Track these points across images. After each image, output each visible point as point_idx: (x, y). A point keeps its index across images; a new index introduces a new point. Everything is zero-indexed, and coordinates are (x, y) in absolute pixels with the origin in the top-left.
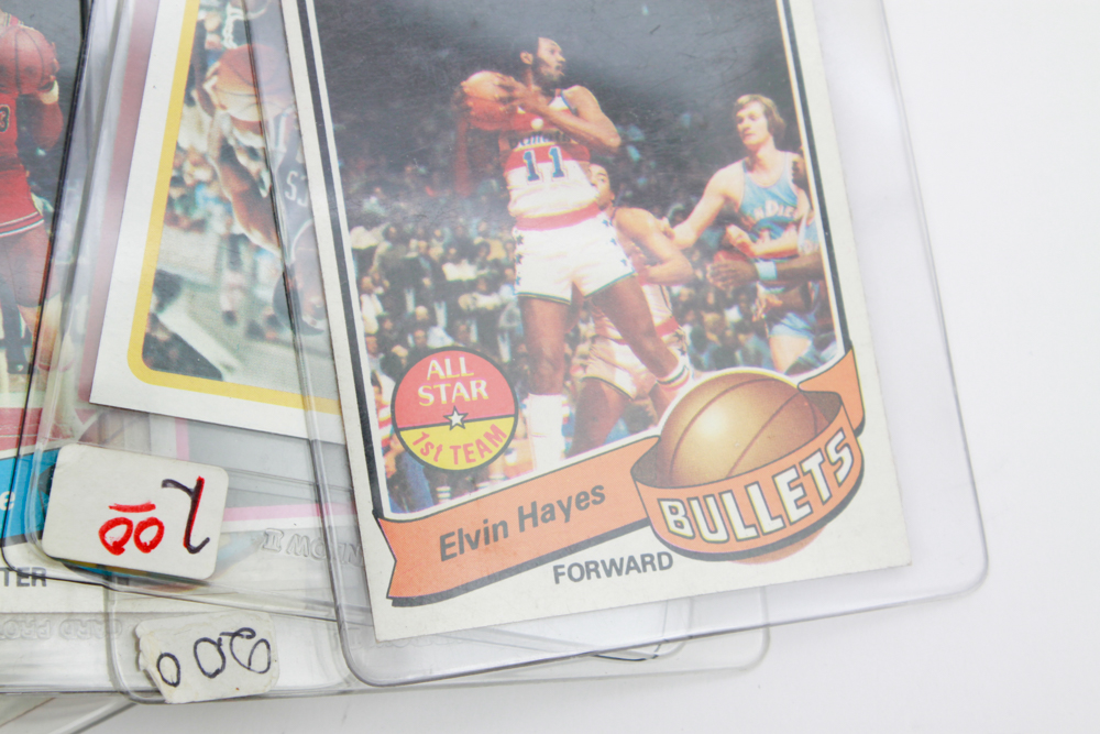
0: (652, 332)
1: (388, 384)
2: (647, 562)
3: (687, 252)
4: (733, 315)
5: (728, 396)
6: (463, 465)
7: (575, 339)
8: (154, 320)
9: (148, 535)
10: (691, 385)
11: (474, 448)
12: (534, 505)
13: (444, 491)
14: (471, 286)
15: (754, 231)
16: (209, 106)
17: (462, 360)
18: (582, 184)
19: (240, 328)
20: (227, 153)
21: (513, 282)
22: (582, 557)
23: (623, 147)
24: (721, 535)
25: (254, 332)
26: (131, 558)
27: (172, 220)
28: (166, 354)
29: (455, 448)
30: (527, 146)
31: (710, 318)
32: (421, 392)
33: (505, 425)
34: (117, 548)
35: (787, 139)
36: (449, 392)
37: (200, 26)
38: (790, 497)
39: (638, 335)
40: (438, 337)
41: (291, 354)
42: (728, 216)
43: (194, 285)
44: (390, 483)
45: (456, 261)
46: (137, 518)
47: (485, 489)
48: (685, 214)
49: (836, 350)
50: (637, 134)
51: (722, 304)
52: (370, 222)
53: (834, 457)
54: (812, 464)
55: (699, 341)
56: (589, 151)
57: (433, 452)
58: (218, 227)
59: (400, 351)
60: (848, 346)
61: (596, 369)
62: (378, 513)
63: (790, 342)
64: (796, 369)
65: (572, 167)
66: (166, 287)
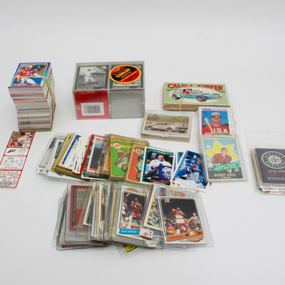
0: (187, 226)
1: (166, 227)
2: (186, 241)
3: (189, 222)
4: (193, 226)
5: (193, 231)
6: (172, 233)
7: (181, 226)
8: (148, 221)
9: (147, 235)
12: (177, 236)
13: (170, 235)
14: (173, 222)
15: (195, 221)
17: (172, 227)
18: (181, 217)
19: (155, 223)
20: (154, 212)
21: (176, 222)
22: (181, 240)
24: (192, 240)
25: (156, 223)
26: (146, 236)
27: (150, 216)
30: (177, 214)
31: (191, 226)
32: (169, 228)
33: (175, 231)
34: (145, 235)
35: (197, 215)
37: (152, 205)
38: (198, 238)
39: (185, 226)
40: (170, 225)
42: (192, 220)
43: (151, 220)
44: (166, 234)
45: (171, 220)
46: (146, 233)
47: (173, 235)
48: (189, 219)
49: (201, 229)
50: (185, 214)
51: (192, 225)
52: (165, 217)
53: (201, 236)
54: (199, 236)
55: (190, 228)
56: (181, 215)
57: (170, 232)
58: (153, 216)
59: (167, 225)
60: (202, 229)
61: (182, 228)
63: (197, 228)
64: (198, 230)
65: (180, 216)
66: (149, 220)
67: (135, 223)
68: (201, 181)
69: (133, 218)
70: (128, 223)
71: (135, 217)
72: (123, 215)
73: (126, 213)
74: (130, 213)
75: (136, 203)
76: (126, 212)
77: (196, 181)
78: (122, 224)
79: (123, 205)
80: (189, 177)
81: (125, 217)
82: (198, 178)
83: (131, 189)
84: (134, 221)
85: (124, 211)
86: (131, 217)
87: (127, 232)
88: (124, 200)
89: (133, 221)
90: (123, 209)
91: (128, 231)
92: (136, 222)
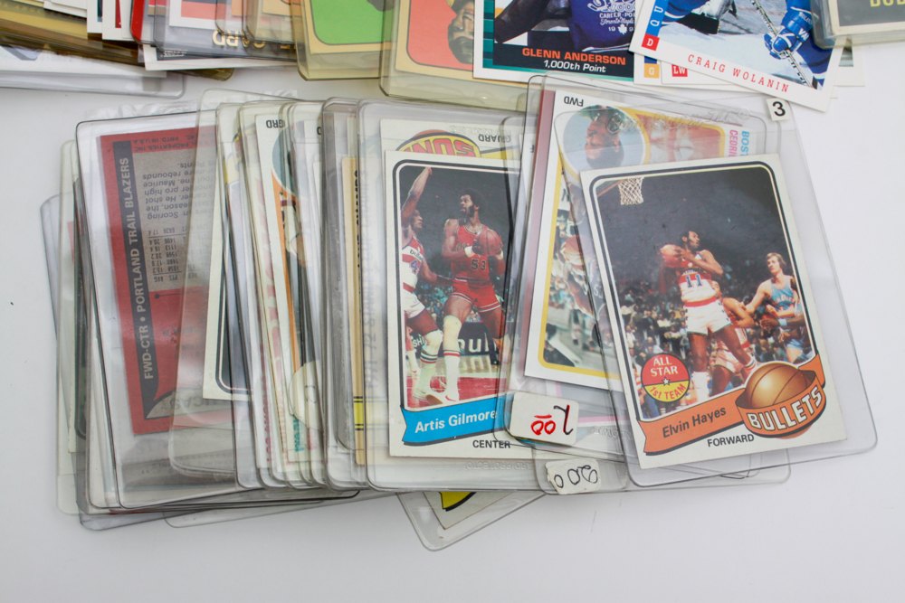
0: (740, 347)
1: (639, 368)
2: (743, 438)
3: (751, 315)
4: (771, 340)
5: (771, 372)
6: (670, 400)
7: (710, 350)
8: (547, 343)
9: (550, 427)
10: (756, 368)
11: (674, 393)
12: (698, 416)
13: (663, 410)
14: (668, 329)
15: (777, 306)
16: (563, 260)
17: (667, 358)
18: (708, 289)
19: (580, 346)
20: (571, 278)
21: (685, 327)
22: (718, 436)
23: (724, 274)
24: (772, 428)
25: (585, 348)
26: (544, 436)
27: (551, 304)
28: (553, 357)
29: (666, 393)
30: (686, 274)
31: (762, 341)
32: (652, 371)
33: (685, 384)
34: (538, 433)
35: (787, 271)
36: (663, 371)
37: (558, 228)
38: (798, 412)
39: (734, 348)
40: (657, 349)
41: (599, 356)
42: (767, 300)
43: (562, 330)
44: (642, 407)
45: (662, 319)
46: (545, 421)
47: (679, 409)
48: (749, 301)
49: (812, 354)
50: (729, 269)
51: (766, 336)
52: (628, 304)
53: (814, 396)
54: (806, 399)
55: (758, 351)
56: (710, 275)
57: (658, 395)
58: (569, 307)
59: (643, 355)
60: (817, 352)
61: (719, 362)
62: (638, 418)
63: (794, 351)
64: (797, 361)
65: (704, 282)
66: (551, 330)
67: (480, 358)
68: (795, 40)
69: (467, 332)
71: (474, 318)
72: (410, 322)
73: (426, 305)
74: (445, 299)
75: (470, 229)
76: (422, 300)
77: (767, 38)
78: (410, 382)
79: (406, 259)
80: (734, 12)
81: (424, 334)
82: (780, 19)
83: (431, 139)
84: (471, 350)
85: (414, 296)
86: (453, 324)
87: (441, 424)
88: (404, 224)
89: (467, 353)
90: (405, 285)
91: (446, 423)
92: (483, 353)
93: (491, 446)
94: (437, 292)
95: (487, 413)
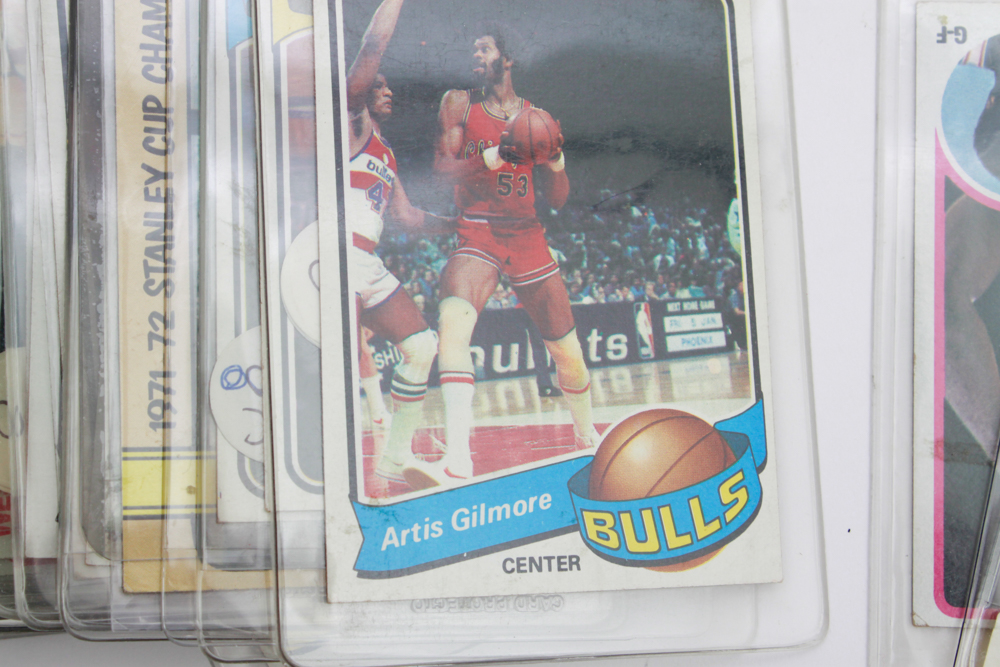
67: (516, 385)
69: (490, 330)
70: (440, 405)
71: (504, 300)
72: (368, 316)
73: (402, 278)
74: (442, 263)
75: (495, 110)
76: (392, 268)
78: (369, 443)
79: (359, 179)
81: (398, 339)
84: (498, 367)
85: (376, 260)
86: (459, 316)
87: (436, 529)
88: (353, 108)
89: (488, 374)
90: (360, 242)
91: (447, 527)
92: (522, 372)
93: (540, 569)
94: (425, 248)
95: (532, 500)
